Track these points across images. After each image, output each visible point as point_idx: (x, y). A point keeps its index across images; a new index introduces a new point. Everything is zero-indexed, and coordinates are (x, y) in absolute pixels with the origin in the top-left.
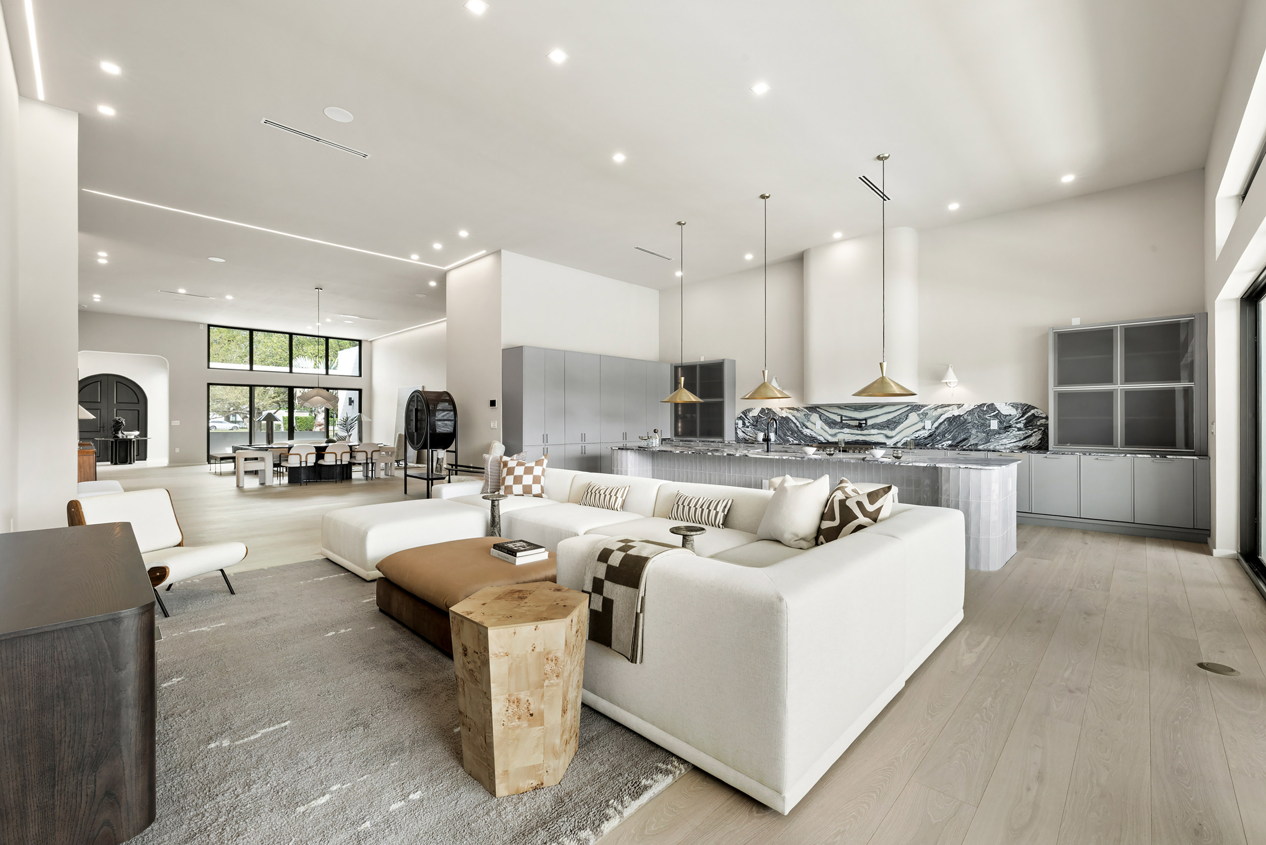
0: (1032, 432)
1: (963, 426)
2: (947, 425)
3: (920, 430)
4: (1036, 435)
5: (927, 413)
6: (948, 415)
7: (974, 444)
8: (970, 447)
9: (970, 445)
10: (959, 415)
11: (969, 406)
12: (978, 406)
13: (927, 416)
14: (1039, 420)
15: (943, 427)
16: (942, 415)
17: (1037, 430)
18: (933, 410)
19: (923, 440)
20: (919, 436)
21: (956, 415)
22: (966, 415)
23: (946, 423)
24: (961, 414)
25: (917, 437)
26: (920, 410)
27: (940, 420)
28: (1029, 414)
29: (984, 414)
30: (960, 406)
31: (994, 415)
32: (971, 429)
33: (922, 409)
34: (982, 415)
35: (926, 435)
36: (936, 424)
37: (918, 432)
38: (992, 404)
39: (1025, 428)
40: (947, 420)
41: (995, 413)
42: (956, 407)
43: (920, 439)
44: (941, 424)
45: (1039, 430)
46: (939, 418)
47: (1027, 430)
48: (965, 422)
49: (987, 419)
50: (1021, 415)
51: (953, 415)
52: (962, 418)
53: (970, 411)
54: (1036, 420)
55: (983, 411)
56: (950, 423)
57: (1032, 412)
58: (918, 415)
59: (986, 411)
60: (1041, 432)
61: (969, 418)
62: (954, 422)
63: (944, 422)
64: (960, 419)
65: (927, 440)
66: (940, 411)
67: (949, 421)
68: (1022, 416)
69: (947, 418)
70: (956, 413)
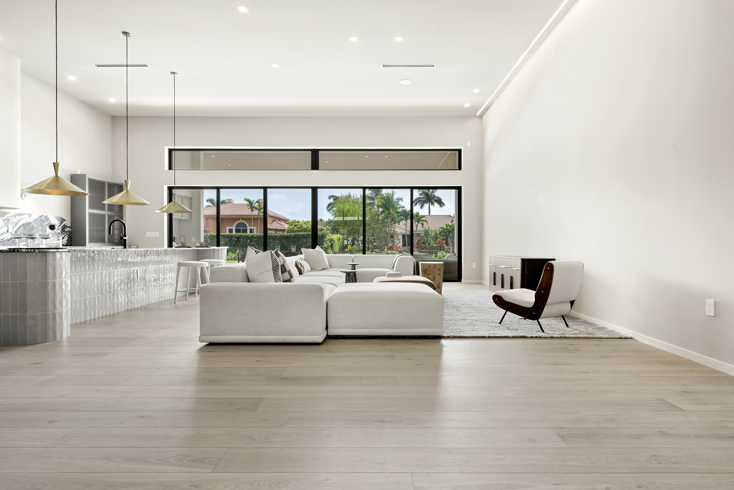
0: (64, 235)
1: (32, 231)
2: (22, 230)
3: (4, 233)
4: (66, 238)
5: (10, 219)
6: (23, 222)
7: (37, 244)
8: (36, 246)
9: (35, 245)
10: (29, 223)
11: (35, 216)
12: (40, 216)
13: (9, 222)
14: (67, 228)
15: (20, 231)
16: (19, 221)
17: (66, 234)
18: (14, 217)
19: (6, 242)
20: (4, 239)
21: (27, 222)
22: (33, 223)
23: (21, 228)
24: (31, 222)
25: (2, 240)
26: (4, 216)
27: (18, 226)
28: (63, 224)
29: (43, 223)
30: (30, 215)
31: (47, 224)
32: (36, 233)
33: (6, 215)
34: (42, 223)
35: (9, 238)
36: (15, 229)
37: (3, 235)
38: (47, 216)
39: (61, 233)
40: (22, 226)
41: (48, 223)
42: (27, 216)
43: (4, 241)
44: (19, 228)
45: (67, 234)
46: (17, 224)
47: (62, 234)
48: (33, 228)
49: (44, 226)
50: (59, 224)
51: (26, 222)
52: (31, 225)
53: (35, 220)
54: (66, 228)
55: (42, 220)
56: (24, 229)
57: (64, 223)
58: (3, 220)
59: (44, 220)
60: (67, 235)
61: (35, 225)
62: (27, 227)
63: (20, 227)
64: (30, 225)
65: (9, 242)
66: (18, 218)
67: (24, 226)
68: (60, 226)
69: (23, 224)
70: (28, 220)
